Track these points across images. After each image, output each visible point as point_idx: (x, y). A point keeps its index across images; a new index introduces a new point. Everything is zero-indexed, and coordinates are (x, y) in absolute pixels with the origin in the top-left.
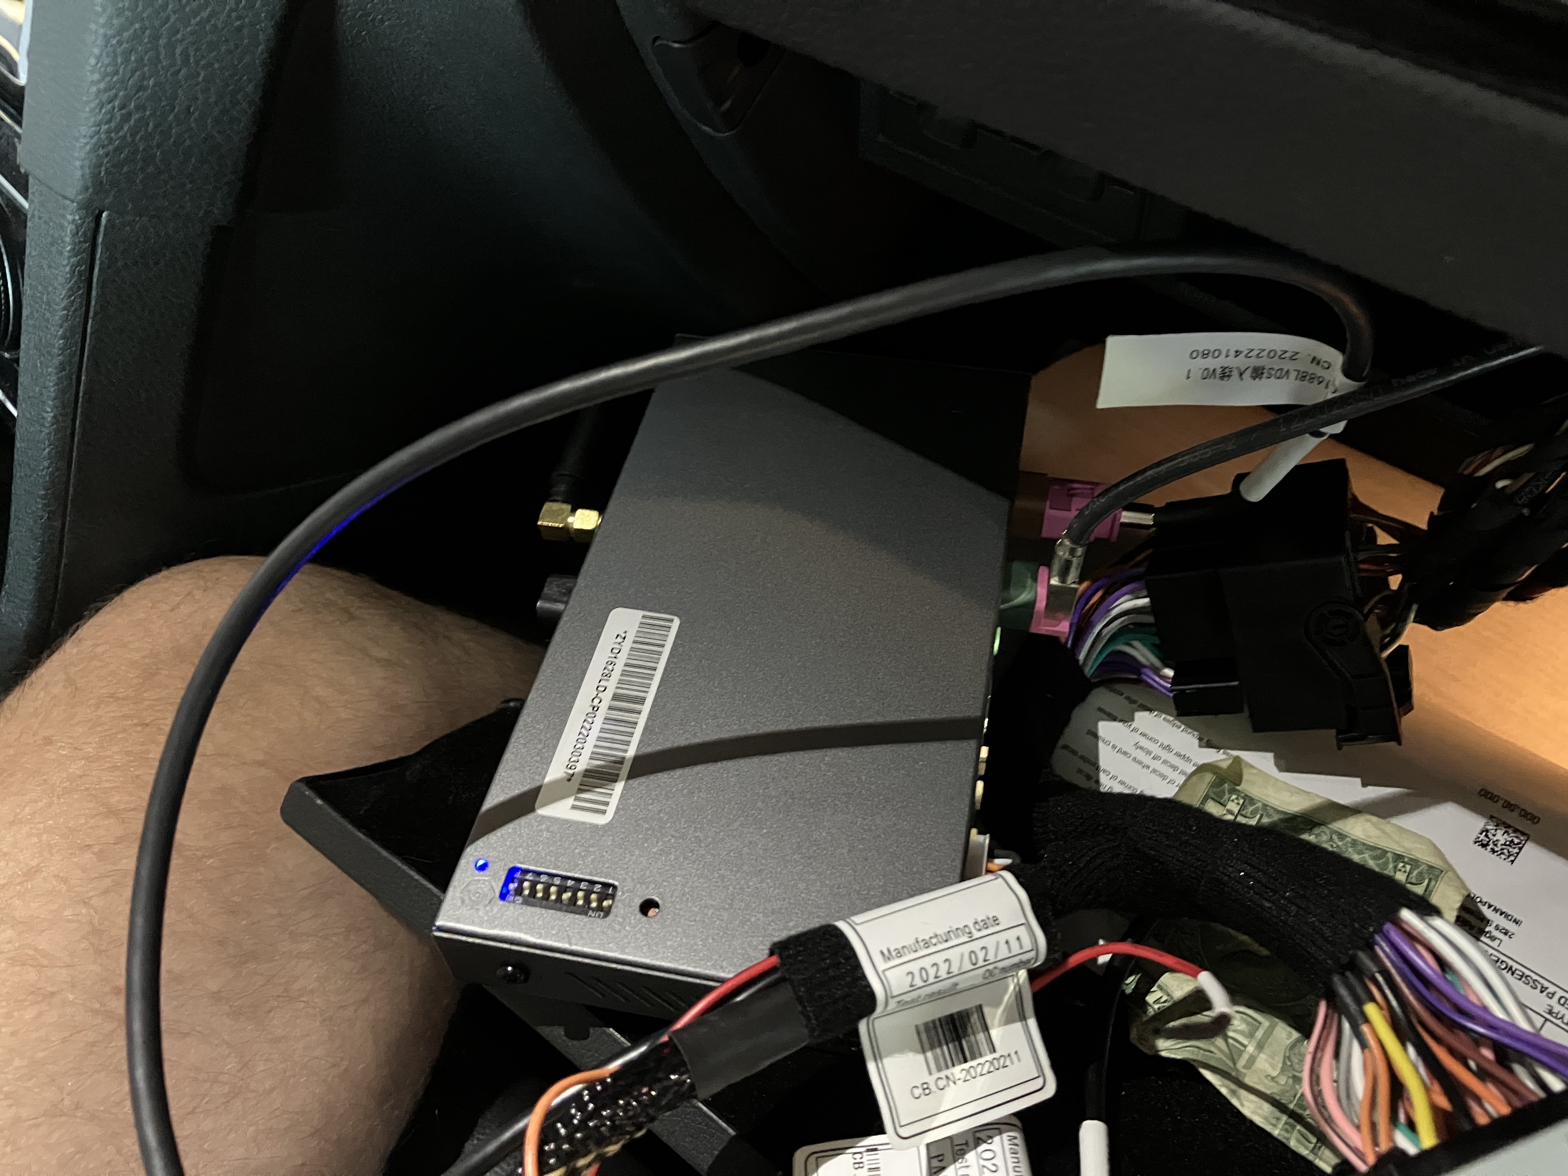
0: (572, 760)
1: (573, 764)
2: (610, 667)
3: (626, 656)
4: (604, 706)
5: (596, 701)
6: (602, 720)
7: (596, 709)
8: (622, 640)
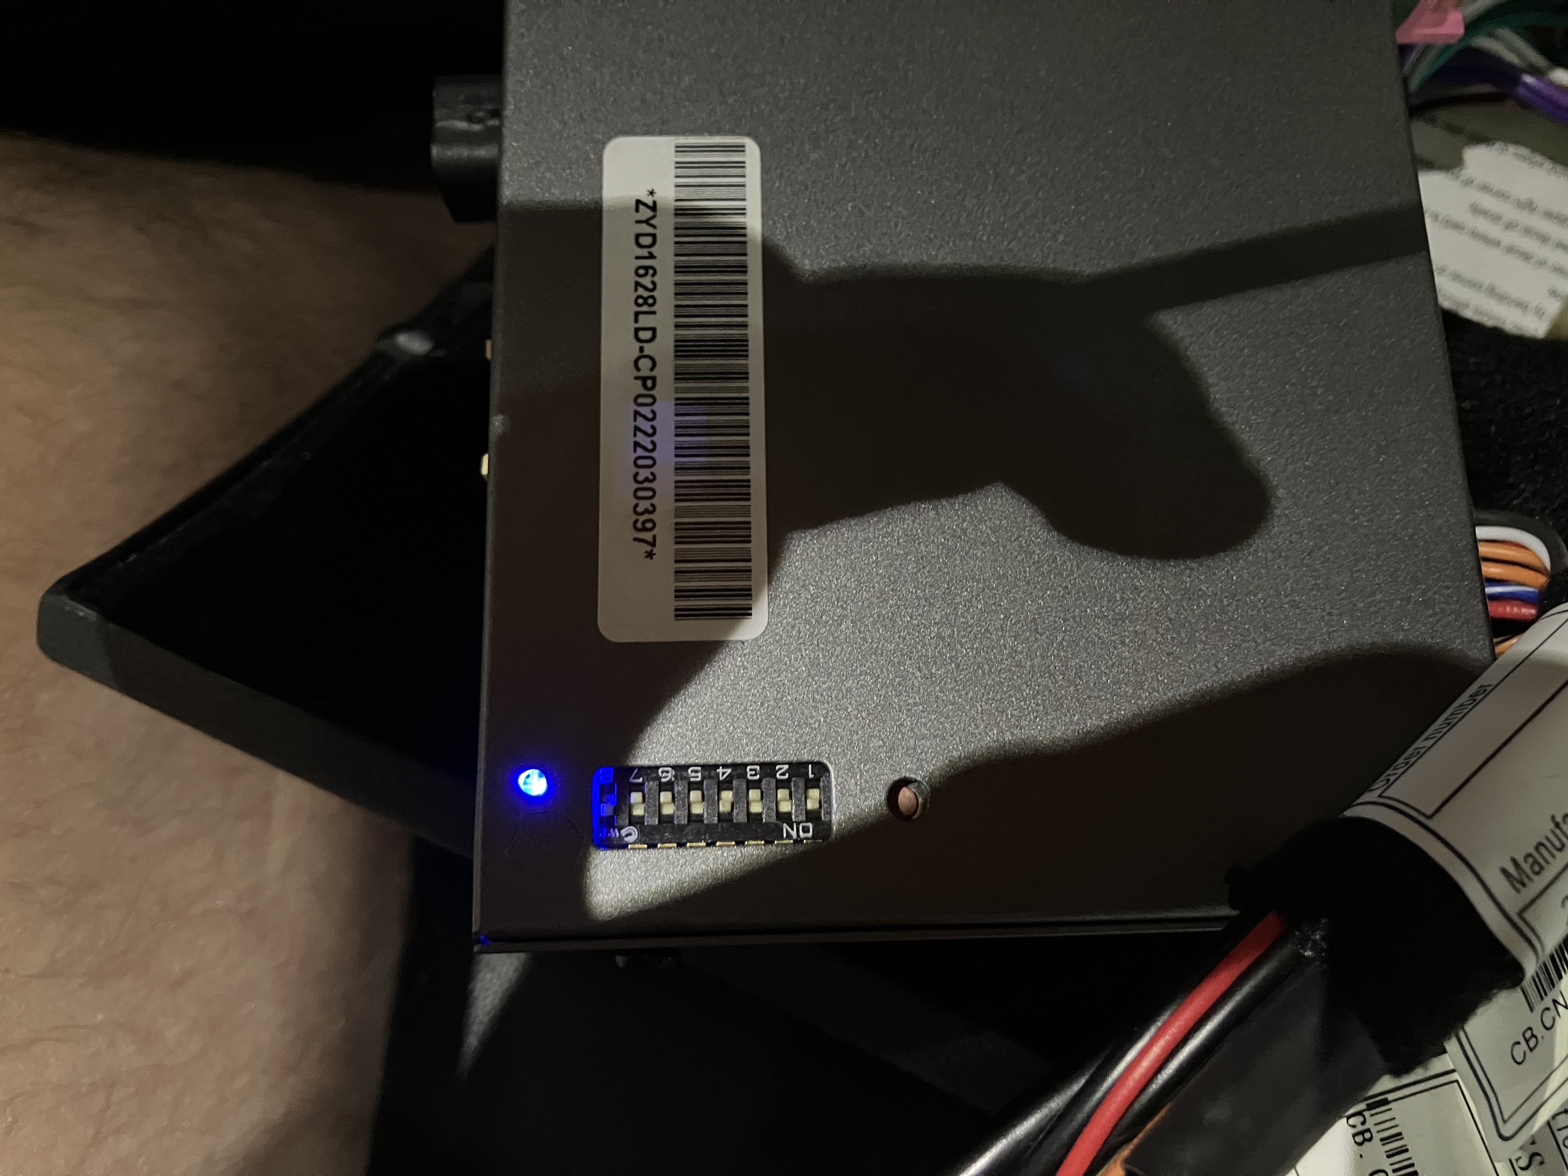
0: (640, 509)
1: (646, 517)
2: (646, 281)
3: (671, 249)
4: (665, 372)
5: (645, 364)
6: (672, 409)
7: (649, 383)
8: (650, 213)
